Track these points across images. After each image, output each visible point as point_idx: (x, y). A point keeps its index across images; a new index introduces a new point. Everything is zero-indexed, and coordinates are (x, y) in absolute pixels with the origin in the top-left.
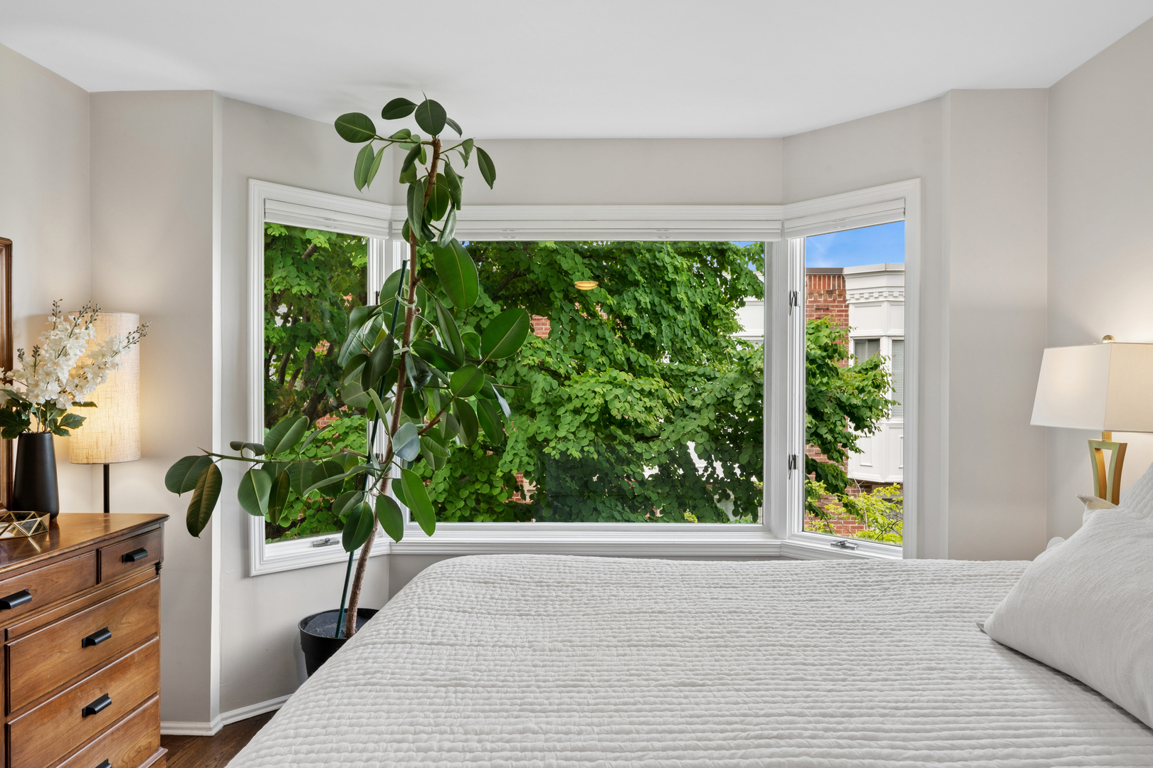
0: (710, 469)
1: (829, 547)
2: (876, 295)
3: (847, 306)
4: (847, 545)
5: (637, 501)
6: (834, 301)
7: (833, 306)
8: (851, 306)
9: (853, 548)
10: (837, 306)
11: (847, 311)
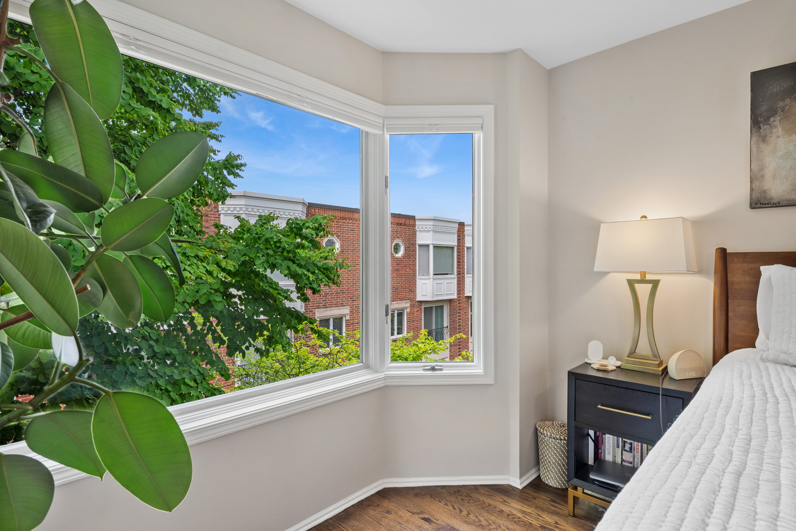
0: (208, 324)
1: (422, 372)
2: (232, 209)
3: (219, 215)
4: (436, 367)
5: (158, 358)
6: (211, 211)
7: (210, 214)
8: (221, 215)
9: (441, 370)
10: (213, 214)
11: (219, 218)
